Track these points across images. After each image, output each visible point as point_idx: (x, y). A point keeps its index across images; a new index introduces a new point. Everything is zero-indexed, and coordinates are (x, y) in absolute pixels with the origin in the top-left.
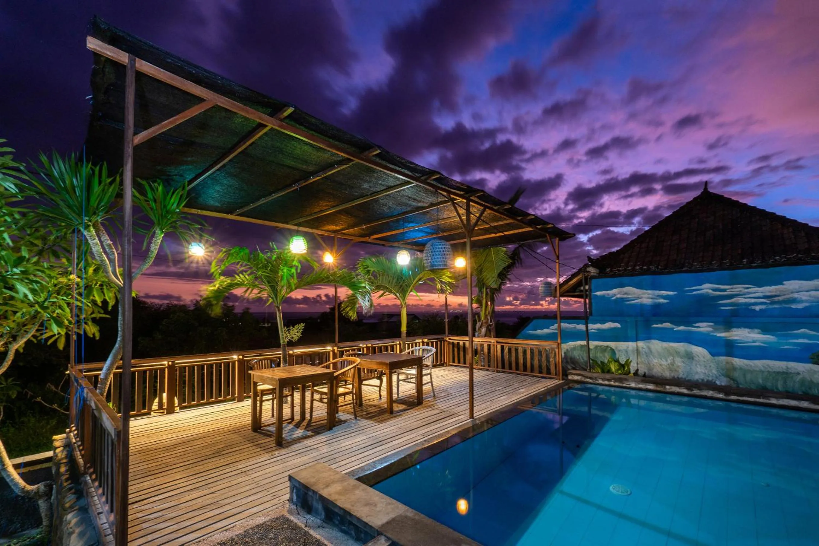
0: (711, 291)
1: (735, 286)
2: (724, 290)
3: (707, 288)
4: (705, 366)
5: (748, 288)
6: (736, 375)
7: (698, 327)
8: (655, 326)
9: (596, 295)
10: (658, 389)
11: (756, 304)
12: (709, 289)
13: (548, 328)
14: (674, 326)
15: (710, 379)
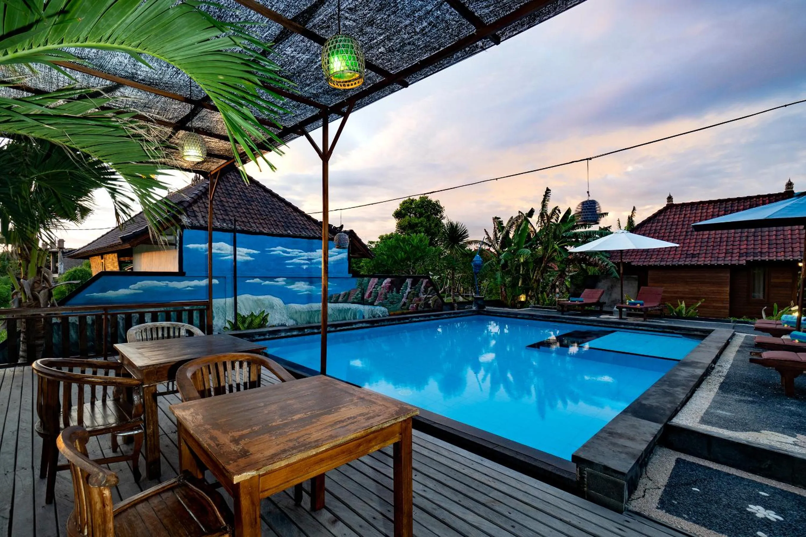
0: (281, 253)
1: (295, 250)
2: (289, 253)
3: (278, 250)
4: (281, 313)
5: (300, 252)
6: (296, 316)
7: (277, 282)
8: (248, 281)
9: (188, 248)
10: (300, 333)
11: (304, 264)
12: (280, 251)
13: (127, 287)
14: (262, 281)
15: (283, 322)
